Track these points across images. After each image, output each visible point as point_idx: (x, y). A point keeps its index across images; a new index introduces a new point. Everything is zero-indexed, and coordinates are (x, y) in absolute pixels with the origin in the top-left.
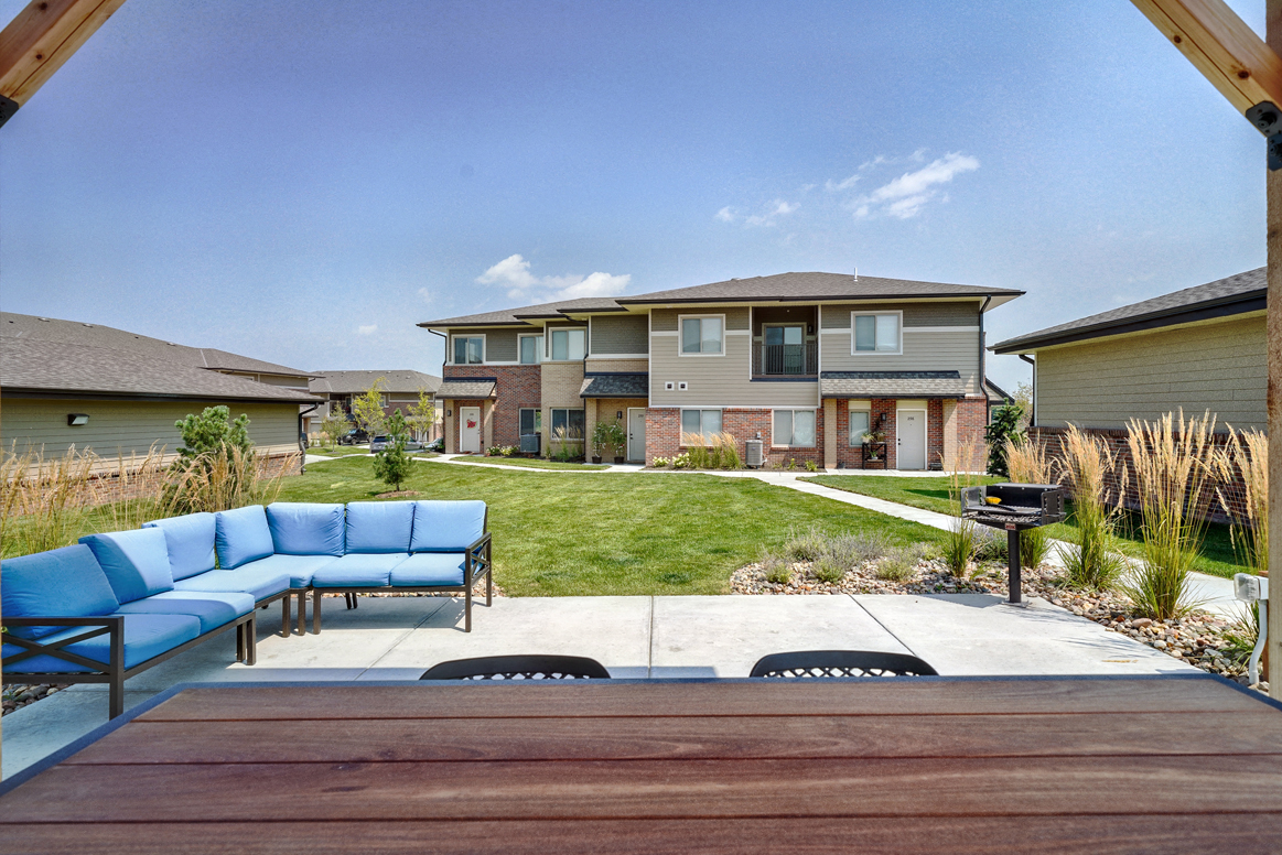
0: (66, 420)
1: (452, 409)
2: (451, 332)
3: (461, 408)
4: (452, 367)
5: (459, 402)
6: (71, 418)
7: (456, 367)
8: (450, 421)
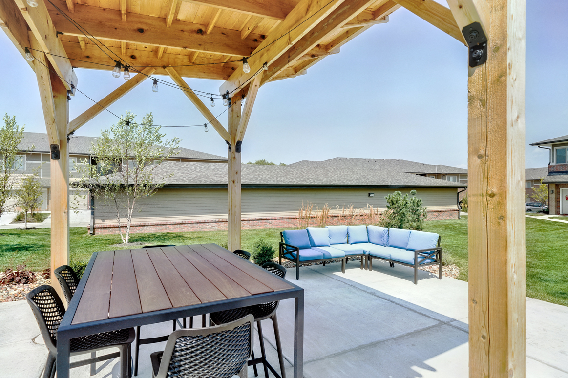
0: (368, 195)
1: (554, 189)
2: (554, 146)
3: (561, 189)
4: (554, 166)
5: (558, 185)
6: (369, 194)
7: (557, 166)
8: (553, 196)
